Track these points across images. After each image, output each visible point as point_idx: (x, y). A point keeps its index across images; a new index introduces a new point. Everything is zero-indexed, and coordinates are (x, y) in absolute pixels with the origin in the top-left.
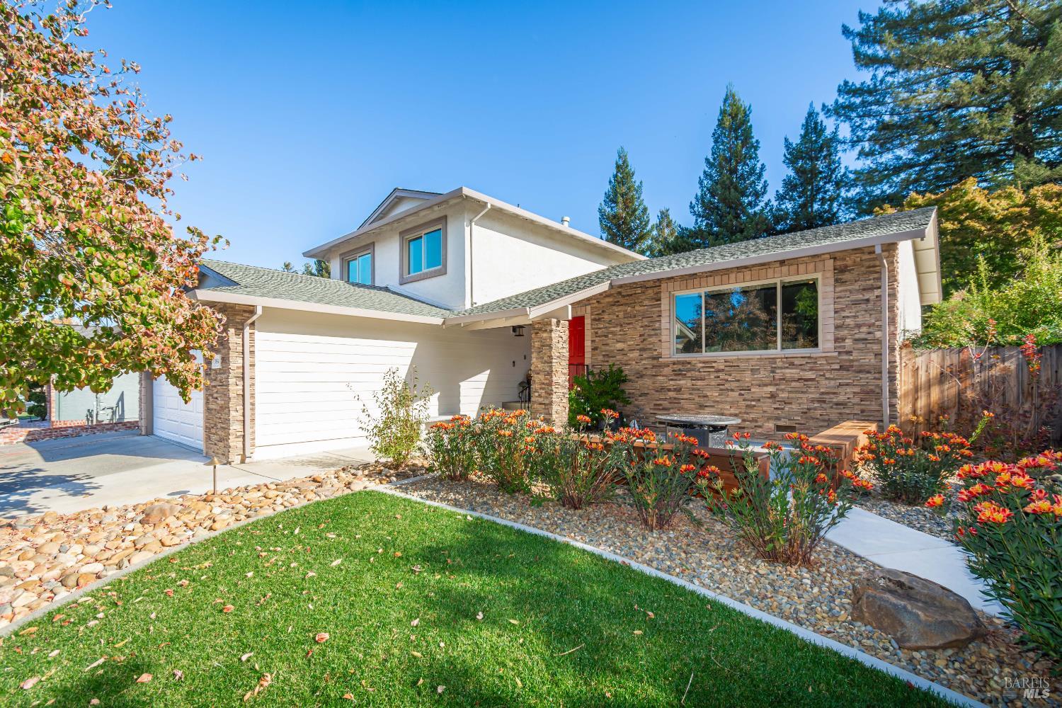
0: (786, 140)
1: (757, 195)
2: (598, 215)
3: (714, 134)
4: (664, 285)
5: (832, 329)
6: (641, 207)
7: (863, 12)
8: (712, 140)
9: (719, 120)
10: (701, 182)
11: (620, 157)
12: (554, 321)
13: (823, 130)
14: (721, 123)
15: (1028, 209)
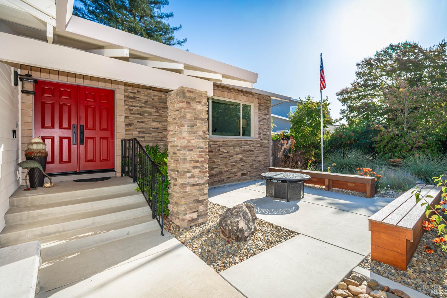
5: (258, 129)
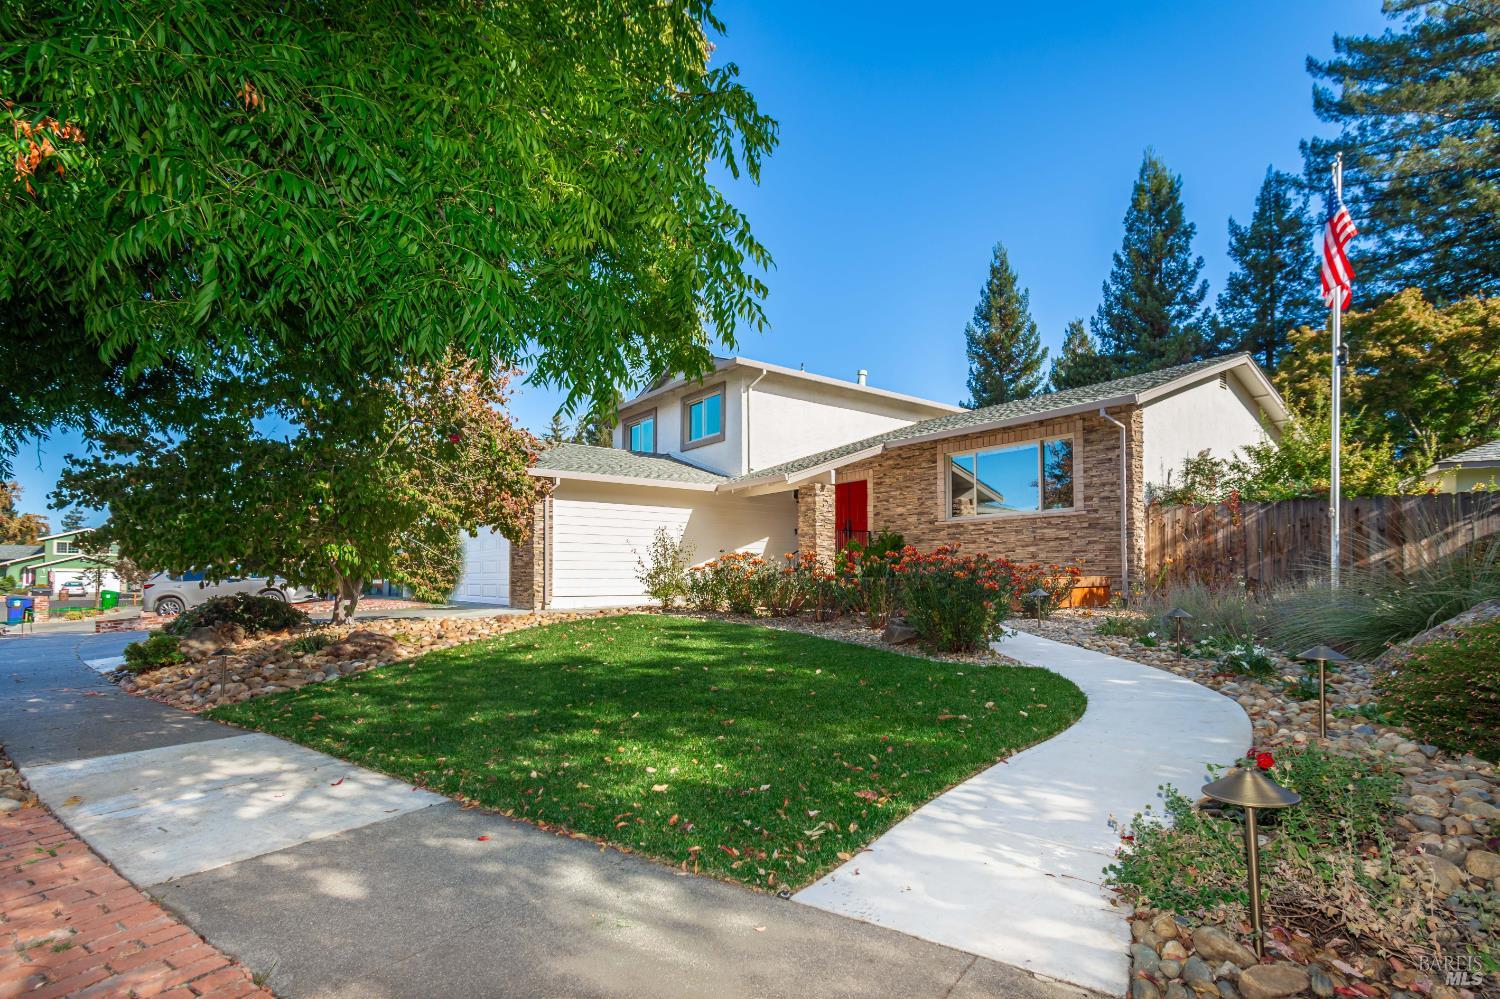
0: (1231, 222)
1: (1192, 303)
2: (965, 340)
3: (1126, 219)
4: (939, 446)
5: (1083, 488)
6: (1027, 325)
7: (1340, 36)
8: (1124, 227)
9: (1133, 200)
10: (1106, 288)
11: (996, 257)
12: (818, 486)
13: (1287, 206)
14: (1136, 203)
15: (1480, 328)
